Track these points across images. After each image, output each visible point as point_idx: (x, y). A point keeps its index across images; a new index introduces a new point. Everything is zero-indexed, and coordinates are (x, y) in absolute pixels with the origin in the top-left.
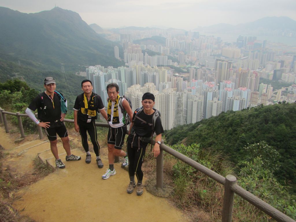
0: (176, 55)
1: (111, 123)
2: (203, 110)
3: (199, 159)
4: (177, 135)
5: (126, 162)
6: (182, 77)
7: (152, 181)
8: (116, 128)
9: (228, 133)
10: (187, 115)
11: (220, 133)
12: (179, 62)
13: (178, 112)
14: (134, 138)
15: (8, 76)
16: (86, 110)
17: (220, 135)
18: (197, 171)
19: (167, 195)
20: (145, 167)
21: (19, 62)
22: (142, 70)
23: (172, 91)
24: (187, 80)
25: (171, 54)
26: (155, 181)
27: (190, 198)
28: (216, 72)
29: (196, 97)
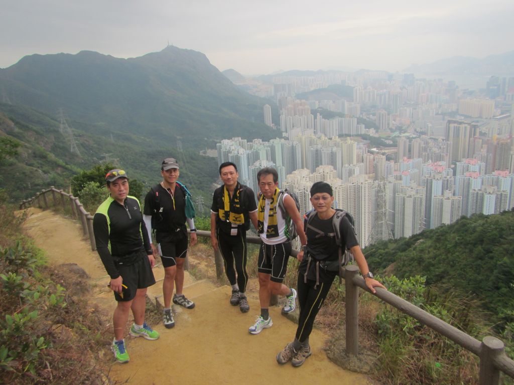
0: (371, 116)
1: (264, 236)
2: (426, 213)
3: (425, 303)
4: (377, 259)
5: (292, 304)
6: (383, 154)
7: (337, 342)
8: (274, 245)
9: (474, 255)
10: (394, 221)
11: (458, 256)
12: (377, 129)
13: (377, 217)
15: (95, 158)
16: (227, 215)
17: (459, 260)
18: (421, 327)
19: (366, 368)
20: (324, 315)
21: (112, 137)
22: (311, 143)
23: (367, 179)
24: (393, 159)
25: (364, 115)
26: (344, 342)
27: (409, 375)
28: (448, 143)
29: (410, 189)
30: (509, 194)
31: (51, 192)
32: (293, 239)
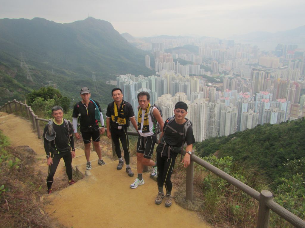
0: (208, 64)
1: (140, 131)
2: (238, 122)
3: (232, 172)
4: (209, 148)
5: (155, 172)
6: (215, 87)
7: (181, 193)
8: (146, 137)
9: (264, 147)
10: (219, 127)
11: (255, 147)
12: (212, 72)
13: (210, 124)
14: (164, 148)
16: (116, 118)
17: (255, 150)
18: (229, 185)
19: (197, 208)
20: (174, 178)
21: (53, 71)
22: (173, 79)
23: (205, 101)
24: (220, 90)
25: (204, 63)
26: (185, 193)
27: (221, 213)
28: (252, 82)
29: (229, 108)
30: (285, 112)
31: (14, 103)
32: (157, 134)
